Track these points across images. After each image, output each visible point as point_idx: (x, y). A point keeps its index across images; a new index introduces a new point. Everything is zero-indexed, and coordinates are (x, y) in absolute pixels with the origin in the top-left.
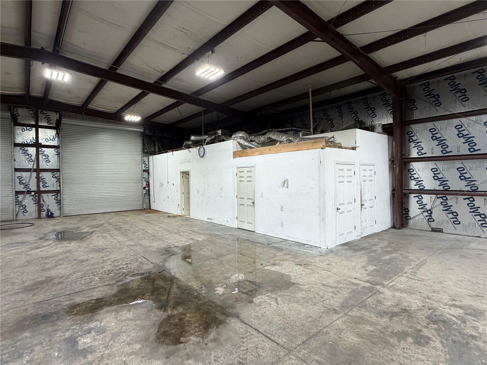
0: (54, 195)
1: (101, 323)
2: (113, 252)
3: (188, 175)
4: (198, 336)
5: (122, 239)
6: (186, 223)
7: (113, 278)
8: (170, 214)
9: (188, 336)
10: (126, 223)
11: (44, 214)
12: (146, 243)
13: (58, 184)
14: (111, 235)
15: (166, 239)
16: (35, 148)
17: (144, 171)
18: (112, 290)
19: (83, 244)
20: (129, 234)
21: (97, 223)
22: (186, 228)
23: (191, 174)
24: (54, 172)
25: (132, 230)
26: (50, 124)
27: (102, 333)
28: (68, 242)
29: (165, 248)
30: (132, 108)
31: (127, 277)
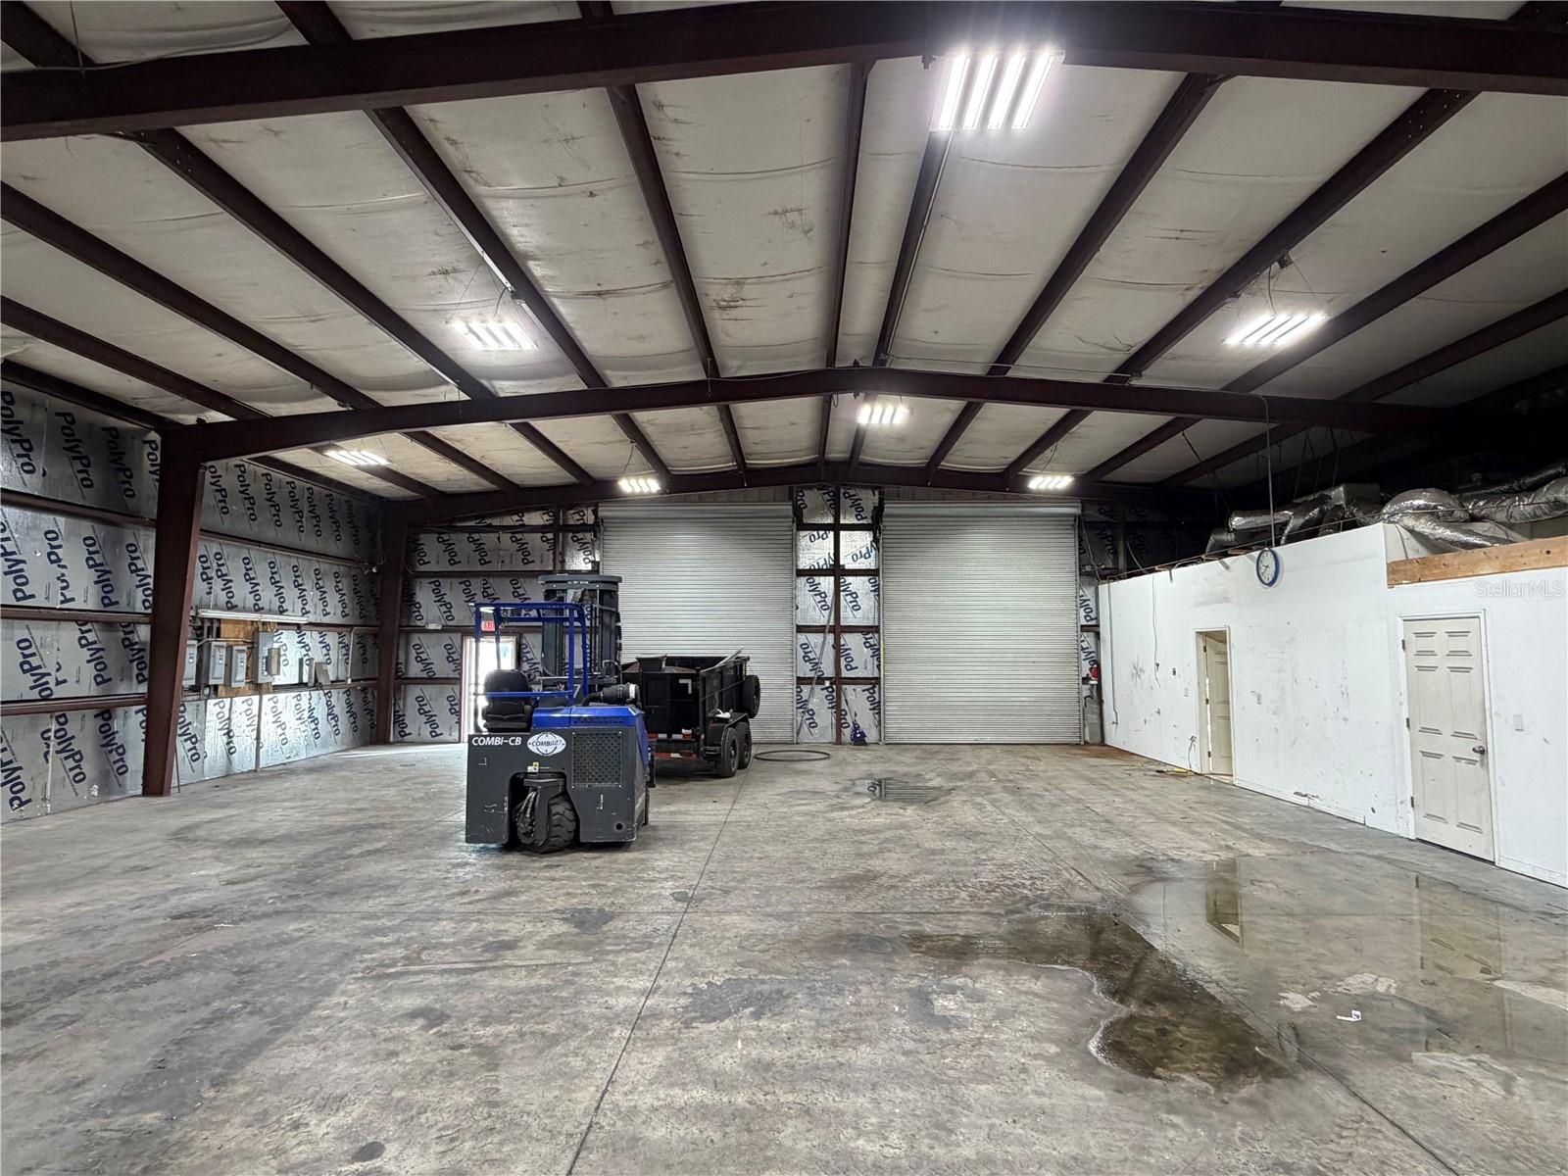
0: (868, 690)
1: (975, 982)
2: (999, 843)
3: (1225, 642)
4: (1204, 1079)
5: (1022, 816)
6: (1214, 797)
7: (998, 902)
8: (1165, 764)
9: (1176, 1070)
10: (1034, 776)
11: (847, 733)
12: (1085, 836)
13: (876, 663)
14: (993, 802)
15: (1143, 833)
16: (832, 579)
17: (1084, 629)
18: (999, 926)
19: (934, 816)
20: (1039, 808)
21: (961, 769)
22: (1212, 814)
23: (1234, 638)
24: (868, 633)
25: (1049, 797)
26: (863, 518)
27: (978, 1002)
28: (901, 804)
29: (1137, 857)
30: (1048, 453)
31: (1031, 907)
